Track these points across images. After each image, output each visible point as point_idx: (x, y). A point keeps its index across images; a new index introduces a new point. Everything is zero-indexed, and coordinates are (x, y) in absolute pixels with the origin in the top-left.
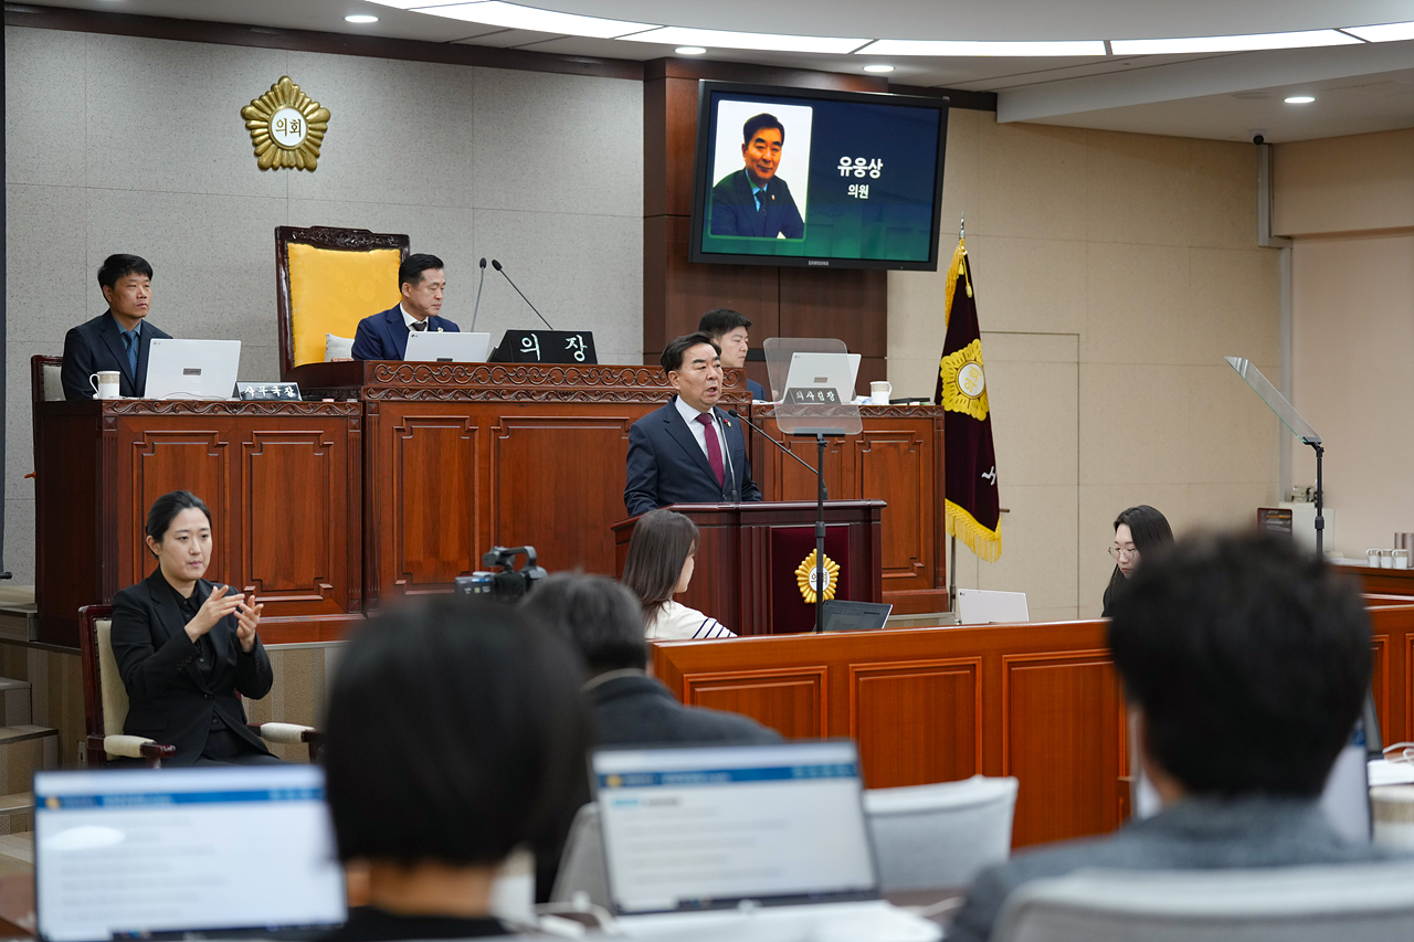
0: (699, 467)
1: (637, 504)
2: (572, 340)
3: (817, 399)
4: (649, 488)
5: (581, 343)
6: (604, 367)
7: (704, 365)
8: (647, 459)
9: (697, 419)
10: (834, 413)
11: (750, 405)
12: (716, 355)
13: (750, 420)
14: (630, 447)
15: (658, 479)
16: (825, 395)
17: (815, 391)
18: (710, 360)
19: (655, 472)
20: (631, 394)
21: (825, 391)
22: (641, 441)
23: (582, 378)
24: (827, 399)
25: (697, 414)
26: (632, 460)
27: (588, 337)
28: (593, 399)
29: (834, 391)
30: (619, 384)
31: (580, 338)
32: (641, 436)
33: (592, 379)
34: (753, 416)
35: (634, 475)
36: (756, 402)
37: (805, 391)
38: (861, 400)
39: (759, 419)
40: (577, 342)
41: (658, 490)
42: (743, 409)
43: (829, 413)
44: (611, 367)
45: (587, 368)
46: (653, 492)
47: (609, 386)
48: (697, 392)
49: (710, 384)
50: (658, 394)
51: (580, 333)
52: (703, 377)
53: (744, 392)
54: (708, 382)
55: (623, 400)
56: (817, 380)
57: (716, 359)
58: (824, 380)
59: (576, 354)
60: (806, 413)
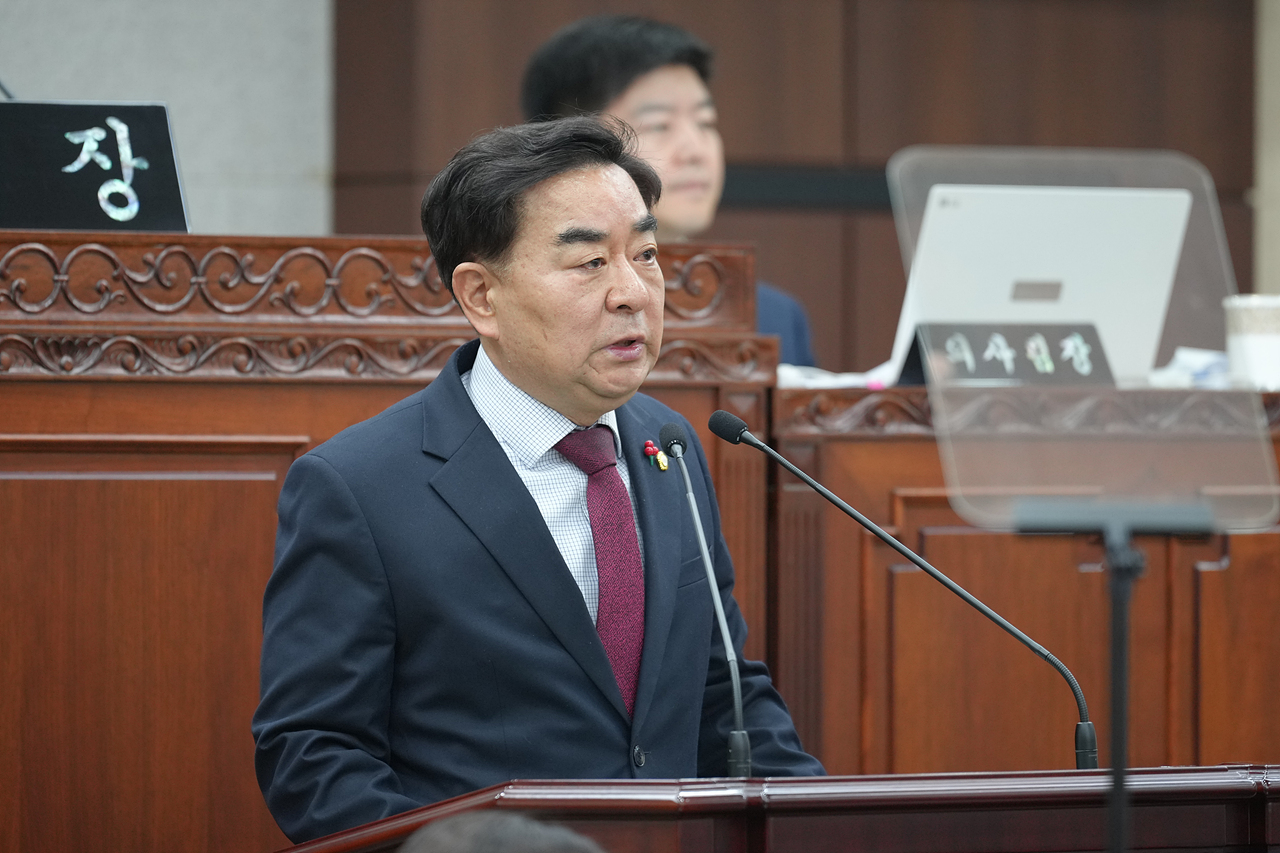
0: (554, 638)
1: (323, 778)
2: (90, 141)
3: (1023, 364)
4: (362, 714)
5: (125, 151)
6: (213, 242)
7: (600, 251)
8: (361, 598)
9: (564, 451)
10: (1091, 418)
11: (770, 391)
12: (641, 211)
13: (772, 442)
14: (286, 546)
15: (395, 678)
16: (1055, 352)
17: (1017, 335)
18: (622, 232)
19: (382, 653)
20: (315, 346)
21: (1055, 334)
22: (334, 531)
23: (129, 283)
24: (1064, 367)
25: (561, 429)
26: (292, 597)
27: (150, 127)
28: (171, 367)
29: (1089, 333)
30: (271, 308)
31: (122, 131)
32: (335, 508)
33: (164, 289)
34: (782, 432)
35: (302, 659)
36: (790, 377)
37: (978, 335)
38: (1190, 367)
39: (804, 441)
40: (109, 146)
41: (394, 724)
42: (744, 404)
43: (1069, 420)
44: (241, 244)
45: (148, 245)
46: (377, 732)
47: (231, 316)
48: (563, 350)
49: (617, 328)
50: (419, 348)
51: (123, 113)
52: (591, 301)
53: (747, 338)
54: (610, 318)
55: (286, 369)
56: (1026, 291)
57: (647, 226)
58: (1049, 291)
59: (104, 192)
60: (982, 418)
